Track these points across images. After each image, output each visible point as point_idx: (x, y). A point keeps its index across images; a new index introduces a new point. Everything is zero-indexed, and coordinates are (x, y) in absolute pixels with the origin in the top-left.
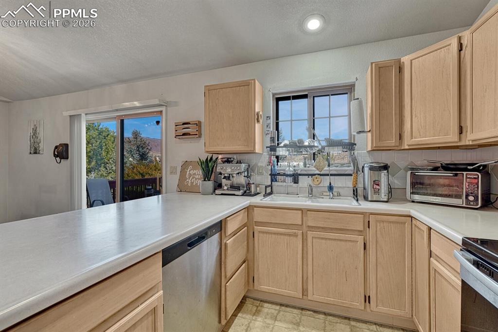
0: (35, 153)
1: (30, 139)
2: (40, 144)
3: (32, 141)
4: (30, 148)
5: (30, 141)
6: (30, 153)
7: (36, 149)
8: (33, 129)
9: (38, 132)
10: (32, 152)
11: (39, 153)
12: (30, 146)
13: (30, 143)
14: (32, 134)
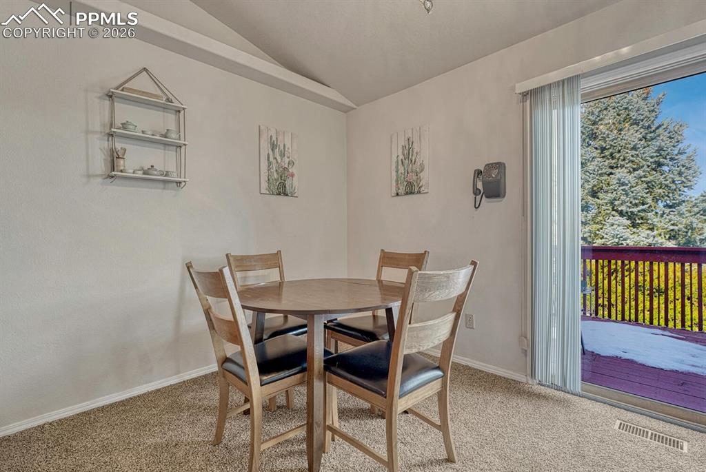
0: (410, 192)
1: (397, 167)
2: (422, 175)
3: (401, 170)
4: (397, 184)
5: (397, 171)
6: (397, 194)
7: (410, 185)
8: (404, 147)
9: (415, 151)
10: (402, 191)
11: (419, 192)
12: (397, 181)
13: (397, 176)
14: (401, 157)
